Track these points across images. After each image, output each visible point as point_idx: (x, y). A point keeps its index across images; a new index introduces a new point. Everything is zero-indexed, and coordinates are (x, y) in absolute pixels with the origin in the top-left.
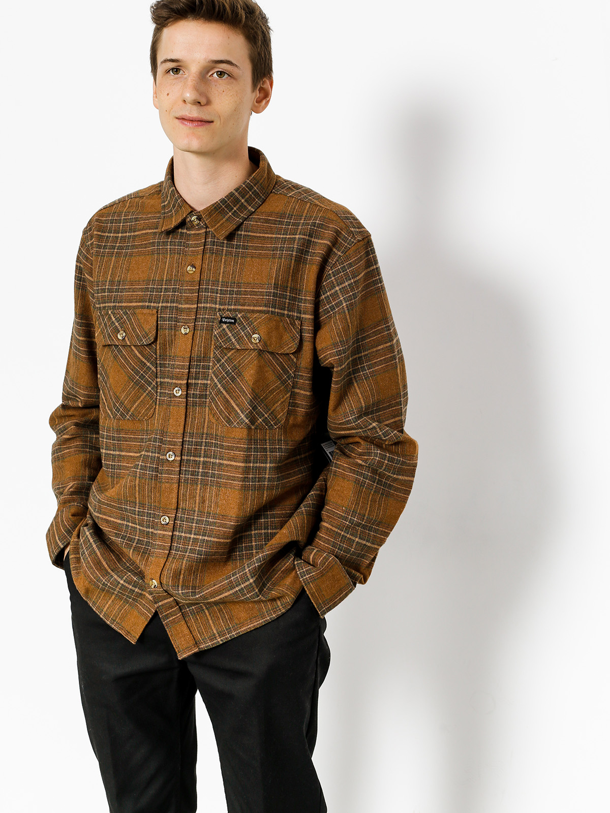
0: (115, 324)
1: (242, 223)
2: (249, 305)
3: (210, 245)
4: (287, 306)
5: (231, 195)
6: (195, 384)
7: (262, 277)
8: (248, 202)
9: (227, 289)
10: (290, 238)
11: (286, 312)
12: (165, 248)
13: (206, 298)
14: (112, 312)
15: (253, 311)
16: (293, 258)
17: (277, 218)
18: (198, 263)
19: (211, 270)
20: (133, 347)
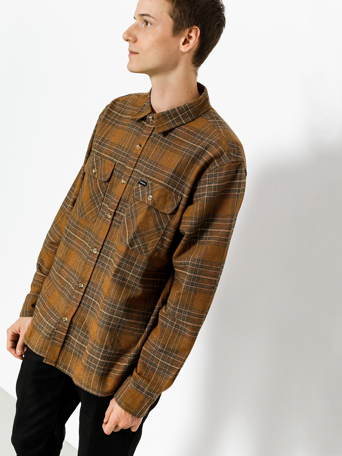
0: (94, 163)
1: (174, 129)
2: (157, 178)
3: (153, 136)
4: (177, 186)
5: (174, 110)
6: (119, 214)
7: (171, 164)
8: (183, 117)
9: (150, 164)
10: (195, 146)
11: (175, 189)
12: (132, 129)
13: (139, 166)
14: (95, 156)
15: (157, 182)
16: (191, 159)
17: (194, 132)
18: (143, 145)
19: (147, 150)
20: (98, 180)
